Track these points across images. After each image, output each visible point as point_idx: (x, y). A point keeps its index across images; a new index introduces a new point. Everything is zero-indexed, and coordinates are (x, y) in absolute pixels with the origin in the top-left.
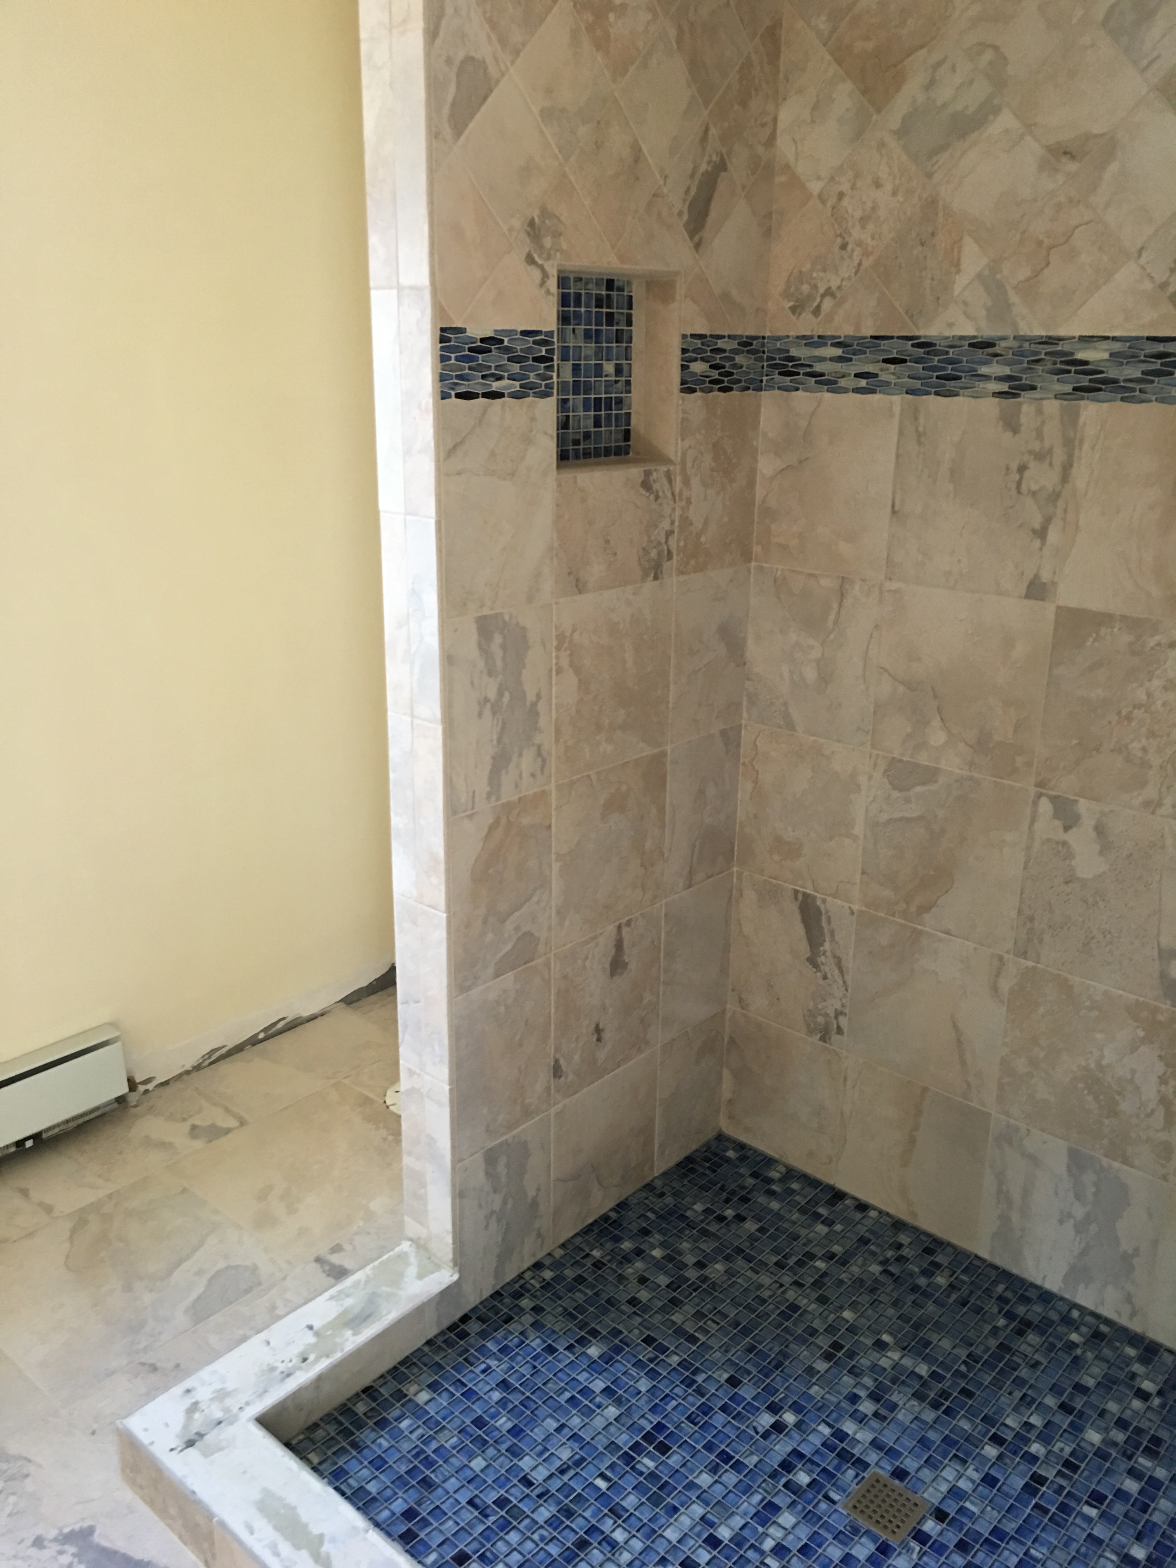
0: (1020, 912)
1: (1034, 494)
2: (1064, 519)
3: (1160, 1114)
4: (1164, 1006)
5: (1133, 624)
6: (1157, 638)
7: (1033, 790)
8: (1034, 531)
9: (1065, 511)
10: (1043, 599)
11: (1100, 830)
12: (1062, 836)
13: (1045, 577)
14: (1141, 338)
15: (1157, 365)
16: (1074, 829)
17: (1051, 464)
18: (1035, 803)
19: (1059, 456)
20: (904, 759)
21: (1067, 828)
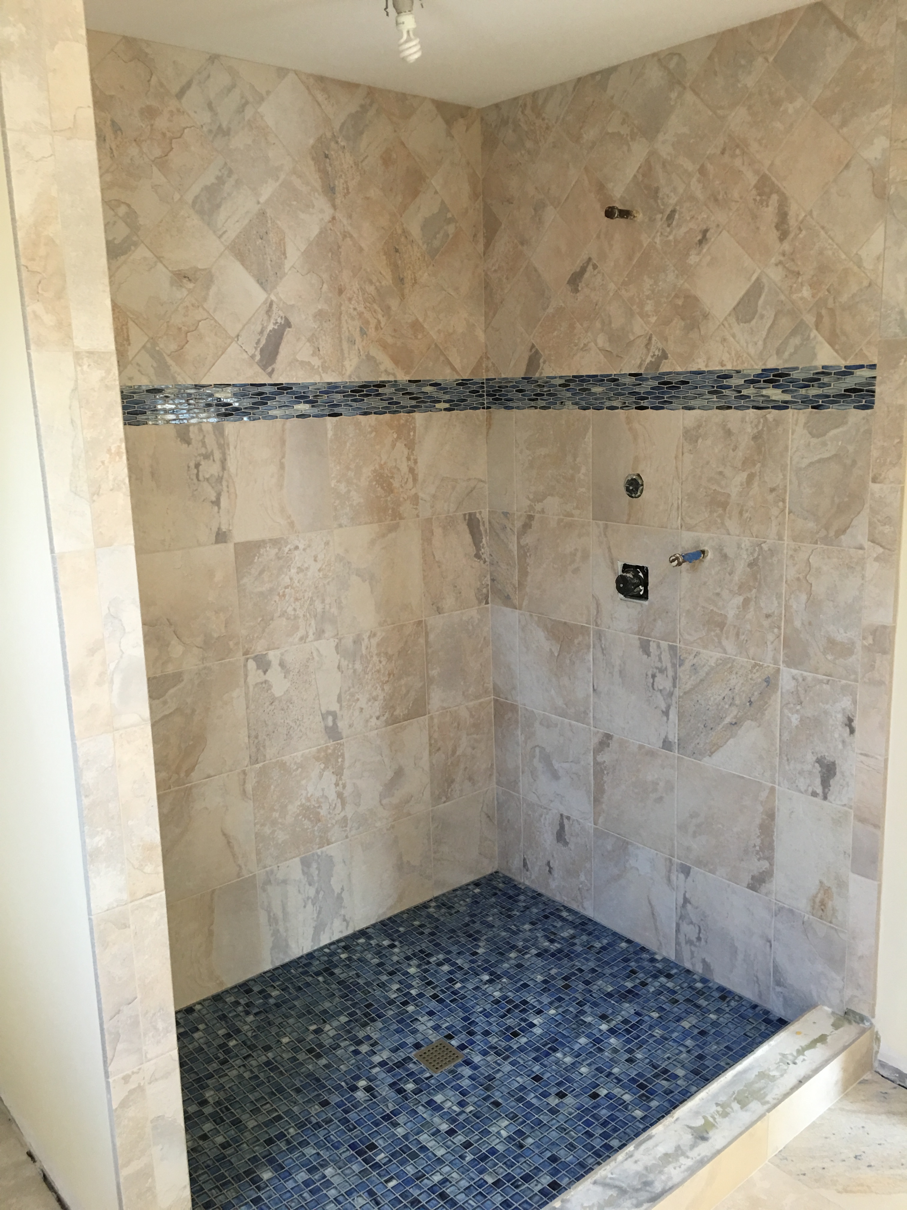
0: (249, 737)
1: (208, 480)
2: (228, 492)
3: (339, 806)
4: (329, 744)
5: (275, 542)
6: (289, 546)
7: (243, 658)
8: (212, 502)
9: (228, 487)
10: (225, 542)
11: (282, 664)
12: (263, 678)
13: (224, 528)
14: (248, 385)
15: (258, 399)
16: (269, 671)
17: (214, 460)
18: (245, 666)
19: (217, 455)
20: (157, 676)
21: (265, 672)
